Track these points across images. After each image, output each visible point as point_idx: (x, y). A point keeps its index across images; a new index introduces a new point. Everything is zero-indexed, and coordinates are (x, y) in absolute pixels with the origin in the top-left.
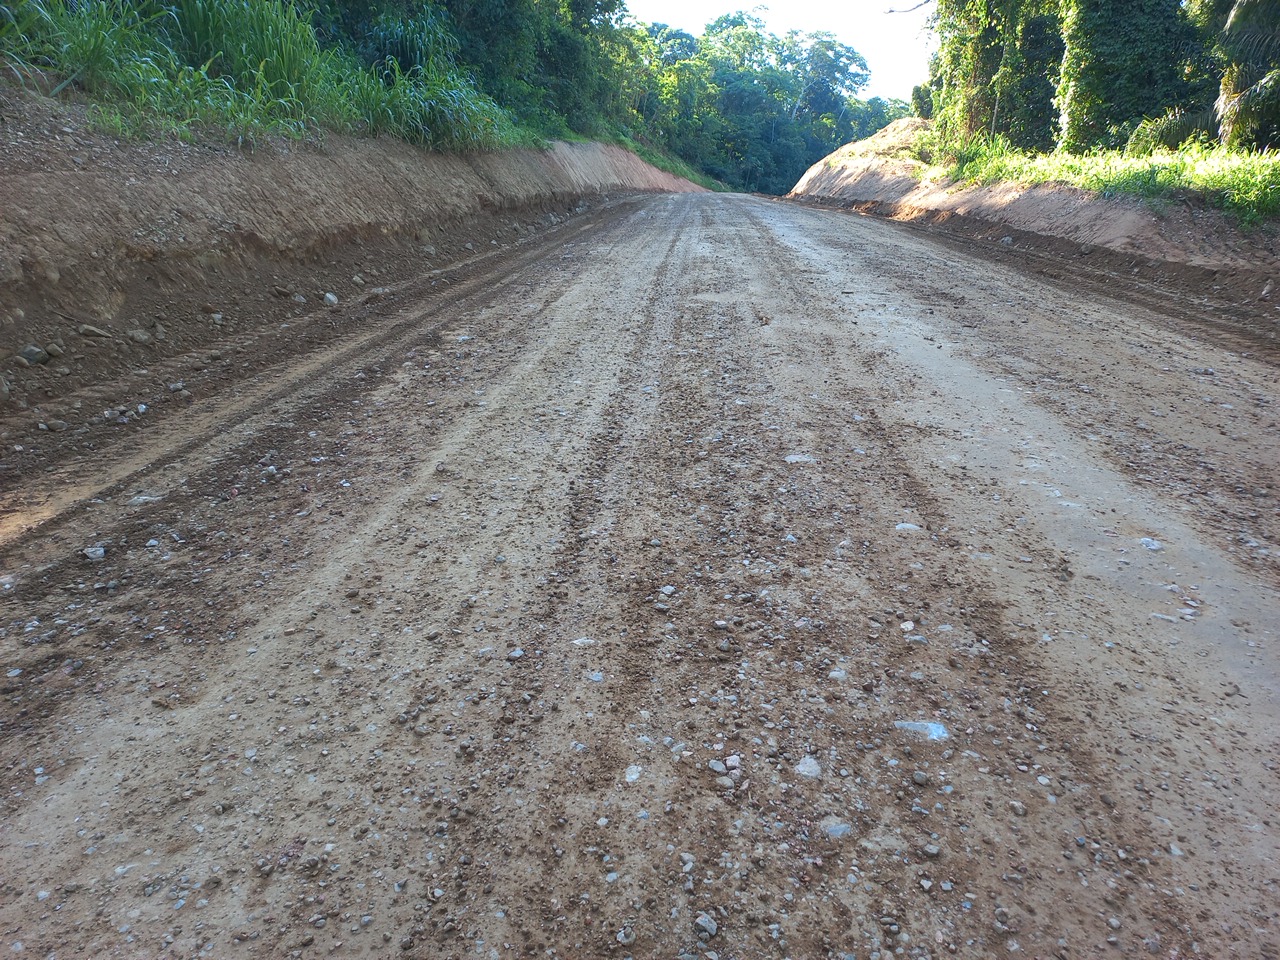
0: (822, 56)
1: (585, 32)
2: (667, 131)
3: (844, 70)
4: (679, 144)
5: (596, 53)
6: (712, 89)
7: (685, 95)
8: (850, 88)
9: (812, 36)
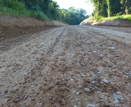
0: (81, 11)
1: (55, 9)
2: (65, 20)
3: (84, 12)
4: (66, 21)
5: (57, 11)
6: (70, 15)
7: (67, 16)
8: (85, 14)
9: (80, 9)
